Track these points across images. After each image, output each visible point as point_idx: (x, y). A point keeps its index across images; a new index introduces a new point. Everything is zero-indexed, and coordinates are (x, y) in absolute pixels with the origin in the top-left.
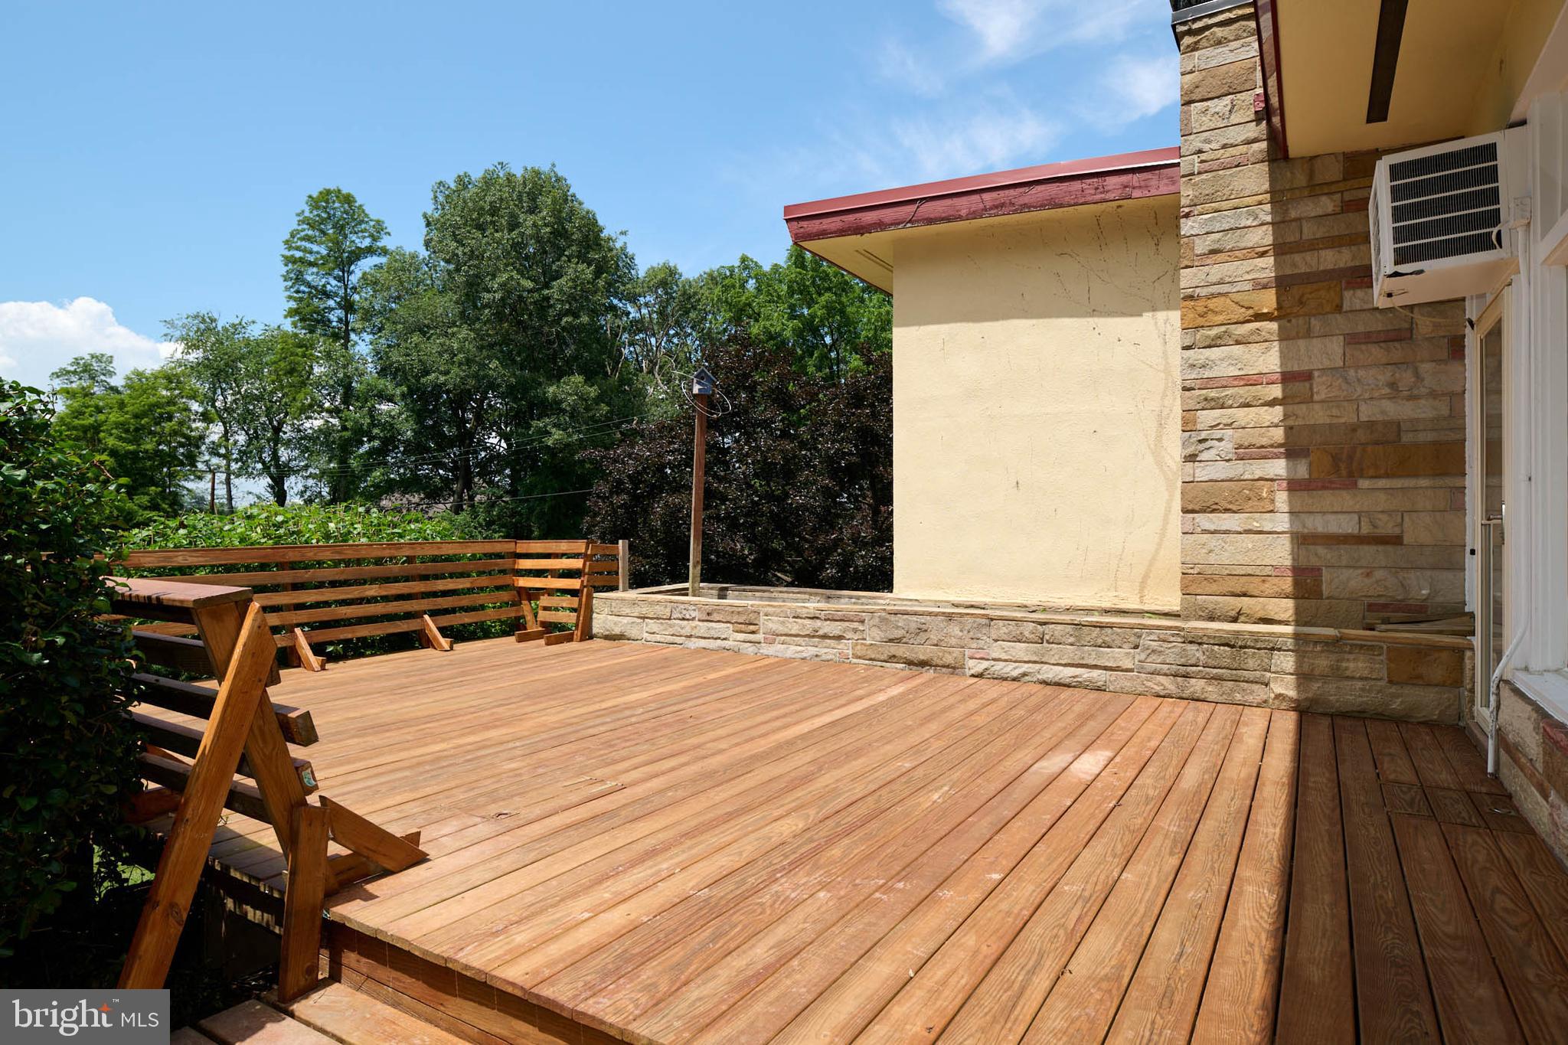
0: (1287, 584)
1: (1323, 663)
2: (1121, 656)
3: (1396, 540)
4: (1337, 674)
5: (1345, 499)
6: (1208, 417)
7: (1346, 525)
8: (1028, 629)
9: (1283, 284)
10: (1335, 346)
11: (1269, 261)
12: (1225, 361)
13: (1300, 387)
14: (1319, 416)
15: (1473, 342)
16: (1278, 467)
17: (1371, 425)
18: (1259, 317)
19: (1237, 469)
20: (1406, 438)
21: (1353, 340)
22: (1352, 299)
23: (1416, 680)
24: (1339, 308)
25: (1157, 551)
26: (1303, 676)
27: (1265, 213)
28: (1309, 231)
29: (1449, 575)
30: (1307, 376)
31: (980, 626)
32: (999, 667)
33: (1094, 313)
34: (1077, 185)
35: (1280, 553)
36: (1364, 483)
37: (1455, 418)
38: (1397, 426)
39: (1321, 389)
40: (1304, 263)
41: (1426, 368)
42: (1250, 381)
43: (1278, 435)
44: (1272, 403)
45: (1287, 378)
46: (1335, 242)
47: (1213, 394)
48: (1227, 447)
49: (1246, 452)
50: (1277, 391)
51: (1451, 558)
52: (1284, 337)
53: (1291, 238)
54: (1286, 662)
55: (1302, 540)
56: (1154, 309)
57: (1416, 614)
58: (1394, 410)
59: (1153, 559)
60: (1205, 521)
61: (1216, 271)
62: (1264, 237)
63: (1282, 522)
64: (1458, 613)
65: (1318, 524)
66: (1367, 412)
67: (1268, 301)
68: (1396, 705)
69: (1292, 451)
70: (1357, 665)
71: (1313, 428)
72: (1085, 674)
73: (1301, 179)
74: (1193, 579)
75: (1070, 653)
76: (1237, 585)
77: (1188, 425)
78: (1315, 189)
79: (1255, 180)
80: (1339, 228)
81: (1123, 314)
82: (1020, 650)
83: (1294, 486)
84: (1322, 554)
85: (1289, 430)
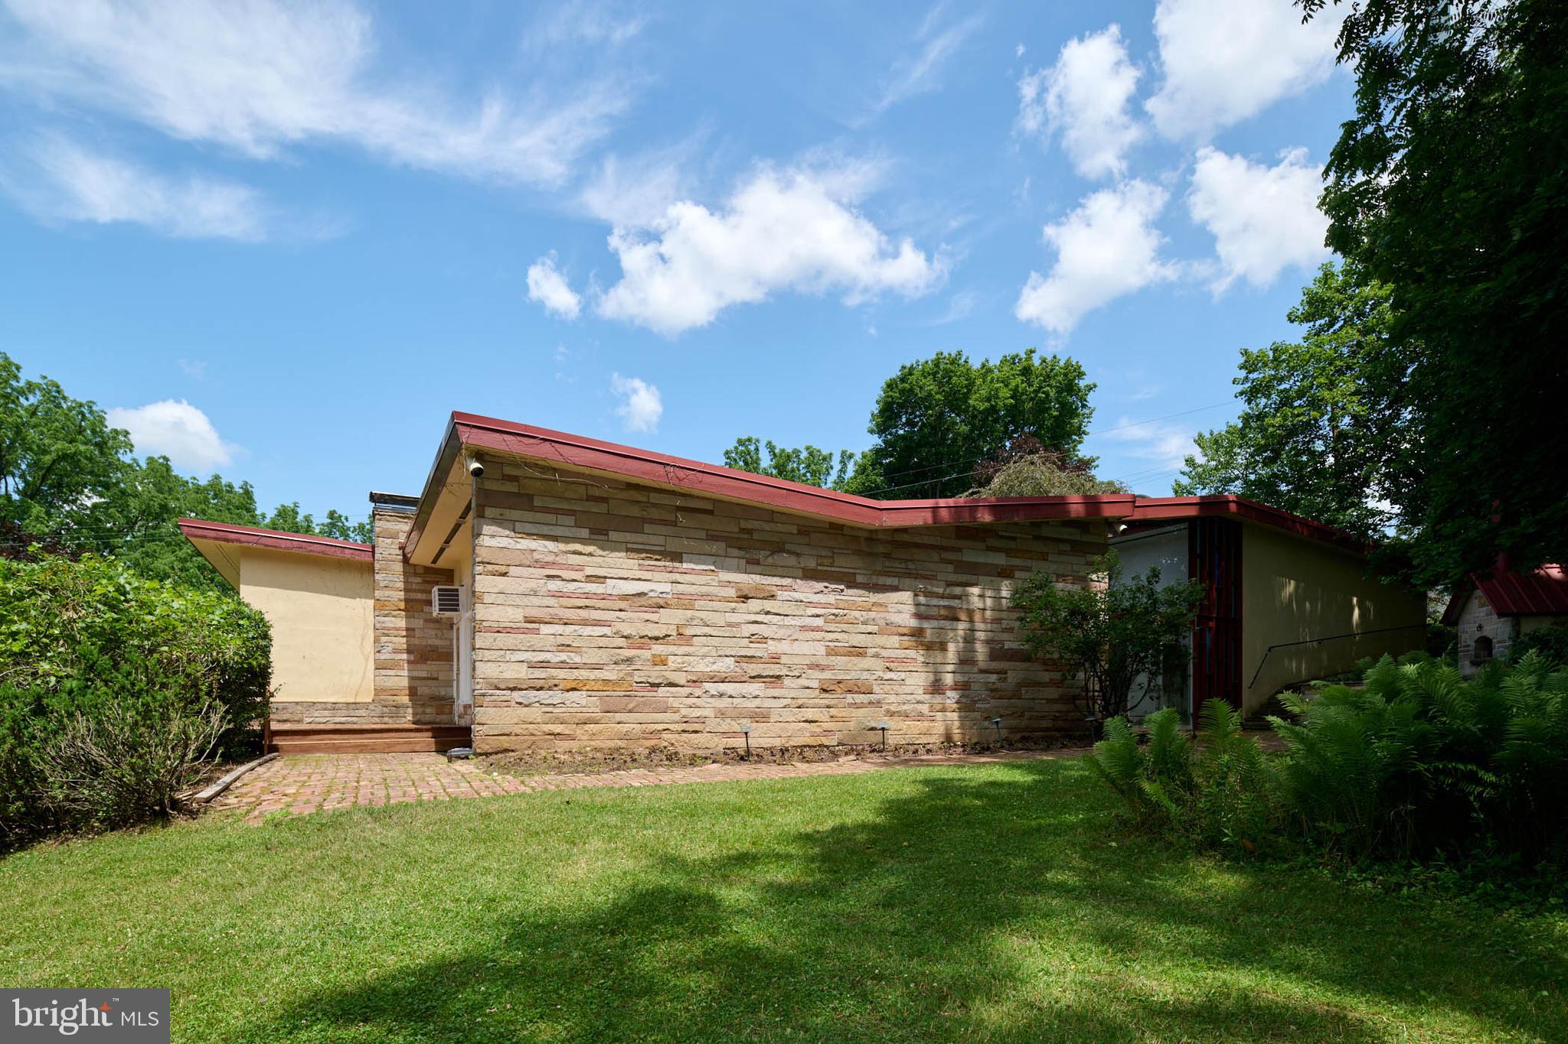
0: (407, 692)
1: (420, 710)
2: (362, 712)
3: (436, 679)
4: (424, 713)
5: (424, 667)
6: (384, 639)
7: (424, 674)
8: (329, 706)
9: (406, 601)
10: (421, 622)
11: (403, 593)
12: (390, 622)
13: (412, 633)
14: (416, 641)
15: (455, 627)
16: (405, 656)
17: (430, 645)
18: (400, 610)
19: (393, 656)
20: (440, 650)
21: (426, 621)
22: (426, 609)
23: (442, 713)
24: (422, 611)
25: (362, 682)
26: (414, 714)
27: (402, 578)
28: (414, 587)
29: (449, 689)
30: (414, 630)
31: (310, 706)
32: (317, 719)
33: (337, 595)
34: (333, 549)
35: (405, 683)
36: (429, 662)
37: (452, 645)
38: (437, 647)
39: (418, 633)
40: (413, 596)
41: (445, 631)
42: (397, 629)
43: (405, 646)
44: (403, 637)
45: (407, 629)
46: (422, 591)
47: (386, 632)
48: (390, 649)
49: (396, 651)
50: (404, 633)
51: (449, 684)
52: (407, 617)
53: (410, 587)
54: (410, 710)
55: (412, 678)
56: (360, 597)
57: (442, 698)
58: (437, 642)
59: (360, 687)
60: (383, 672)
61: (387, 593)
62: (401, 585)
63: (406, 673)
64: (452, 698)
65: (416, 674)
66: (430, 642)
67: (402, 605)
68: (438, 720)
69: (409, 651)
70: (428, 710)
71: (415, 645)
72: (350, 719)
73: (412, 570)
74: (378, 691)
75: (344, 712)
76: (391, 692)
77: (376, 640)
78: (416, 574)
79: (399, 567)
80: (422, 587)
81: (350, 598)
82: (326, 713)
83: (409, 662)
84: (418, 683)
85: (408, 645)
